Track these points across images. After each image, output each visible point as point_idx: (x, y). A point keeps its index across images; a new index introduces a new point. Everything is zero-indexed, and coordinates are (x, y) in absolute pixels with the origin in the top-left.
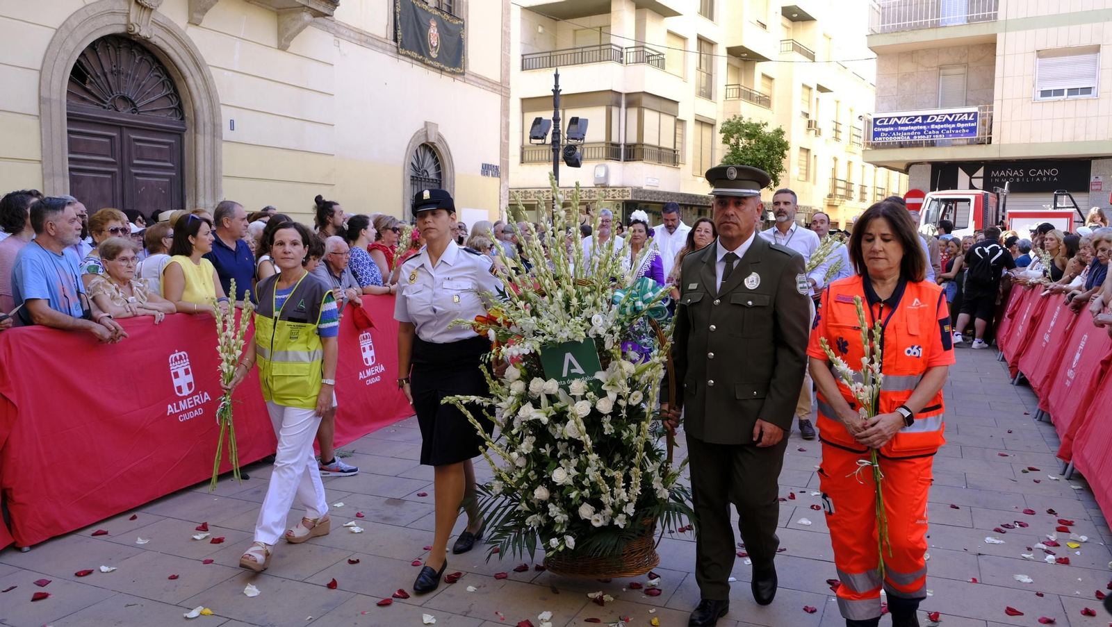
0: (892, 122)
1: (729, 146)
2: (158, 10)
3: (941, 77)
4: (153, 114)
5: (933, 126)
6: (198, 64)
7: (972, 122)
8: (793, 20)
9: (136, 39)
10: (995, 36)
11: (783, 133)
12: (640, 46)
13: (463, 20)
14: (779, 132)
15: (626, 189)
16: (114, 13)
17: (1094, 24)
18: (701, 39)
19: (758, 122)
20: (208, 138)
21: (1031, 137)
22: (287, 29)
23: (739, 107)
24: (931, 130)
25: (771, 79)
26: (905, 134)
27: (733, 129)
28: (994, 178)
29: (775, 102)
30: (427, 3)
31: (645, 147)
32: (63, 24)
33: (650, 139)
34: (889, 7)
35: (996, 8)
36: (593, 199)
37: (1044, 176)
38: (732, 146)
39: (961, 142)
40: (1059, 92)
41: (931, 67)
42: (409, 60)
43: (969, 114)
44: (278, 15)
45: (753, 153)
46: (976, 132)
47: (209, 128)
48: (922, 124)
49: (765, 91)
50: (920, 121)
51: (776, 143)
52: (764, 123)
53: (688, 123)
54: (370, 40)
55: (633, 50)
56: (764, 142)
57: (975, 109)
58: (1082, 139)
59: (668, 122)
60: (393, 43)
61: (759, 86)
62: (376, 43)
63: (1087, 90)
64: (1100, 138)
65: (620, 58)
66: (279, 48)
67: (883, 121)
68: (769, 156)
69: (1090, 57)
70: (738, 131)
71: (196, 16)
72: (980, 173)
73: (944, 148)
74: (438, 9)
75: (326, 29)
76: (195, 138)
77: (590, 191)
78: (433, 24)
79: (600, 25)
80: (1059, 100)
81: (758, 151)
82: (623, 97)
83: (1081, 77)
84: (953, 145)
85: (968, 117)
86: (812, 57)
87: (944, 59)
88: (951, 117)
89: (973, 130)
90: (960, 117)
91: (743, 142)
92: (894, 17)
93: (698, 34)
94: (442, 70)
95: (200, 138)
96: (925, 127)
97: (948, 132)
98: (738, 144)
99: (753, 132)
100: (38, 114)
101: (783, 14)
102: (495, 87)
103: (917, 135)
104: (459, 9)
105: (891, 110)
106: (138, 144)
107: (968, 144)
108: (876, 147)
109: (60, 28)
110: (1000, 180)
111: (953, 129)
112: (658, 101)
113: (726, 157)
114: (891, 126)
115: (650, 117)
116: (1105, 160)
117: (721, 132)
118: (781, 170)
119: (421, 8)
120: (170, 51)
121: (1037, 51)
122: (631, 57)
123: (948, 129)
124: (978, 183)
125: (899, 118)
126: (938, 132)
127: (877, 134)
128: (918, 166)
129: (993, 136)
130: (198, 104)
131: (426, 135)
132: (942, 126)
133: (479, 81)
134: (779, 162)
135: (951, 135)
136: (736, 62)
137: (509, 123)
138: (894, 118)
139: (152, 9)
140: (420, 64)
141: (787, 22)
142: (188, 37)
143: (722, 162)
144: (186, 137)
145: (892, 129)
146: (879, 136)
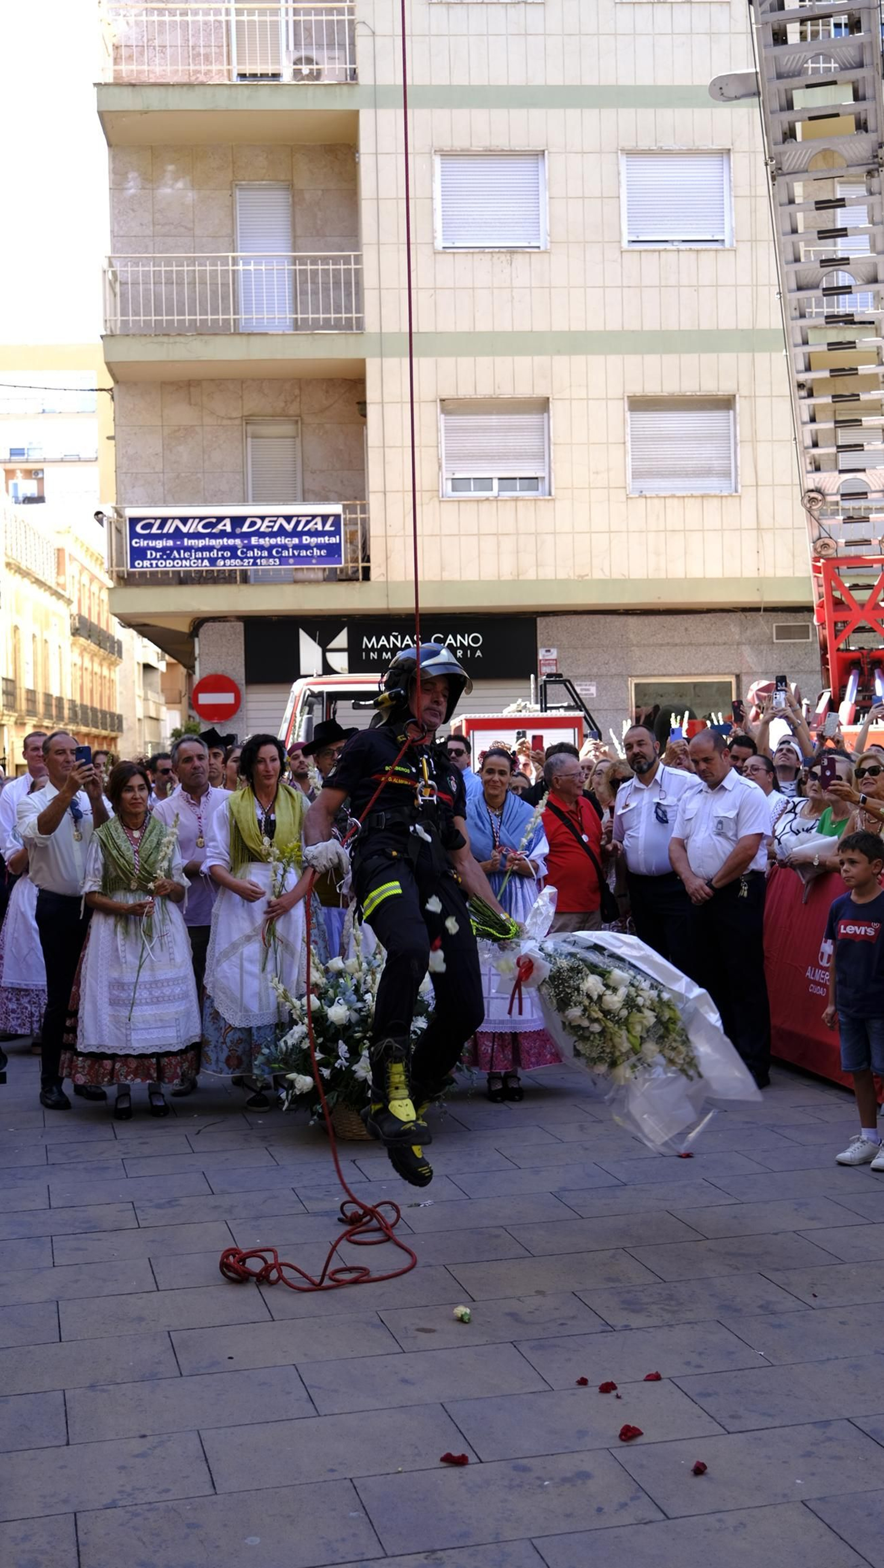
0: (169, 528)
3: (249, 439)
5: (254, 540)
7: (330, 534)
10: (362, 362)
17: (536, 358)
21: (442, 569)
24: (251, 548)
26: (199, 555)
28: (368, 650)
34: (135, 283)
35: (360, 309)
37: (457, 648)
39: (312, 576)
40: (484, 483)
41: (230, 418)
43: (325, 518)
46: (340, 556)
48: (232, 535)
50: (229, 529)
57: (336, 509)
58: (531, 575)
63: (532, 482)
64: (562, 575)
67: (148, 526)
69: (530, 420)
72: (342, 640)
73: (280, 586)
80: (487, 499)
83: (519, 456)
84: (296, 582)
85: (324, 525)
87: (253, 403)
88: (289, 523)
89: (333, 551)
90: (307, 523)
92: (147, 305)
96: (238, 542)
97: (285, 553)
103: (224, 558)
105: (156, 505)
107: (325, 580)
110: (380, 655)
111: (295, 547)
114: (168, 536)
116: (558, 618)
121: (442, 400)
123: (285, 547)
124: (339, 661)
125: (184, 520)
126: (265, 554)
127: (138, 554)
128: (217, 624)
129: (373, 565)
132: (273, 541)
135: (291, 561)
138: (174, 518)
145: (170, 543)
146: (144, 558)
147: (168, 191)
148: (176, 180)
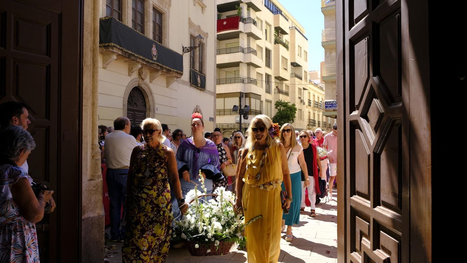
0: (331, 103)
1: (278, 110)
2: (145, 80)
4: (140, 107)
6: (151, 93)
8: (294, 66)
9: (139, 87)
11: (295, 105)
12: (249, 78)
13: (205, 75)
14: (294, 105)
15: (246, 124)
16: (136, 81)
18: (266, 74)
19: (287, 102)
20: (152, 113)
22: (169, 82)
23: (279, 96)
25: (288, 86)
27: (278, 104)
29: (290, 94)
30: (197, 71)
31: (251, 110)
32: (128, 85)
33: (253, 107)
36: (235, 127)
38: (279, 109)
42: (193, 88)
44: (167, 78)
45: (286, 112)
47: (152, 111)
49: (287, 90)
51: (293, 109)
52: (289, 102)
53: (263, 102)
54: (185, 83)
55: (247, 79)
56: (289, 108)
59: (258, 102)
60: (190, 83)
61: (284, 89)
62: (186, 83)
65: (243, 81)
66: (167, 87)
67: (328, 103)
68: (291, 113)
70: (281, 105)
71: (152, 80)
74: (199, 72)
75: (176, 81)
76: (149, 113)
77: (234, 125)
78: (199, 77)
79: (235, 70)
81: (288, 111)
82: (244, 94)
86: (301, 79)
91: (282, 108)
93: (266, 73)
94: (201, 90)
95: (151, 113)
98: (280, 109)
99: (285, 105)
100: (122, 109)
101: (291, 65)
102: (213, 94)
104: (204, 71)
105: (330, 99)
106: (137, 115)
108: (327, 111)
109: (127, 86)
112: (255, 95)
113: (277, 113)
114: (331, 104)
115: (253, 100)
117: (275, 105)
118: (295, 117)
119: (196, 72)
120: (146, 90)
122: (246, 81)
125: (333, 102)
130: (150, 104)
131: (197, 109)
133: (209, 92)
134: (294, 115)
136: (278, 81)
137: (216, 104)
139: (144, 80)
140: (195, 88)
141: (293, 67)
142: (150, 86)
143: (276, 115)
144: (147, 113)
145: (331, 105)
146: (327, 107)
147: (333, 54)
148: (334, 53)
